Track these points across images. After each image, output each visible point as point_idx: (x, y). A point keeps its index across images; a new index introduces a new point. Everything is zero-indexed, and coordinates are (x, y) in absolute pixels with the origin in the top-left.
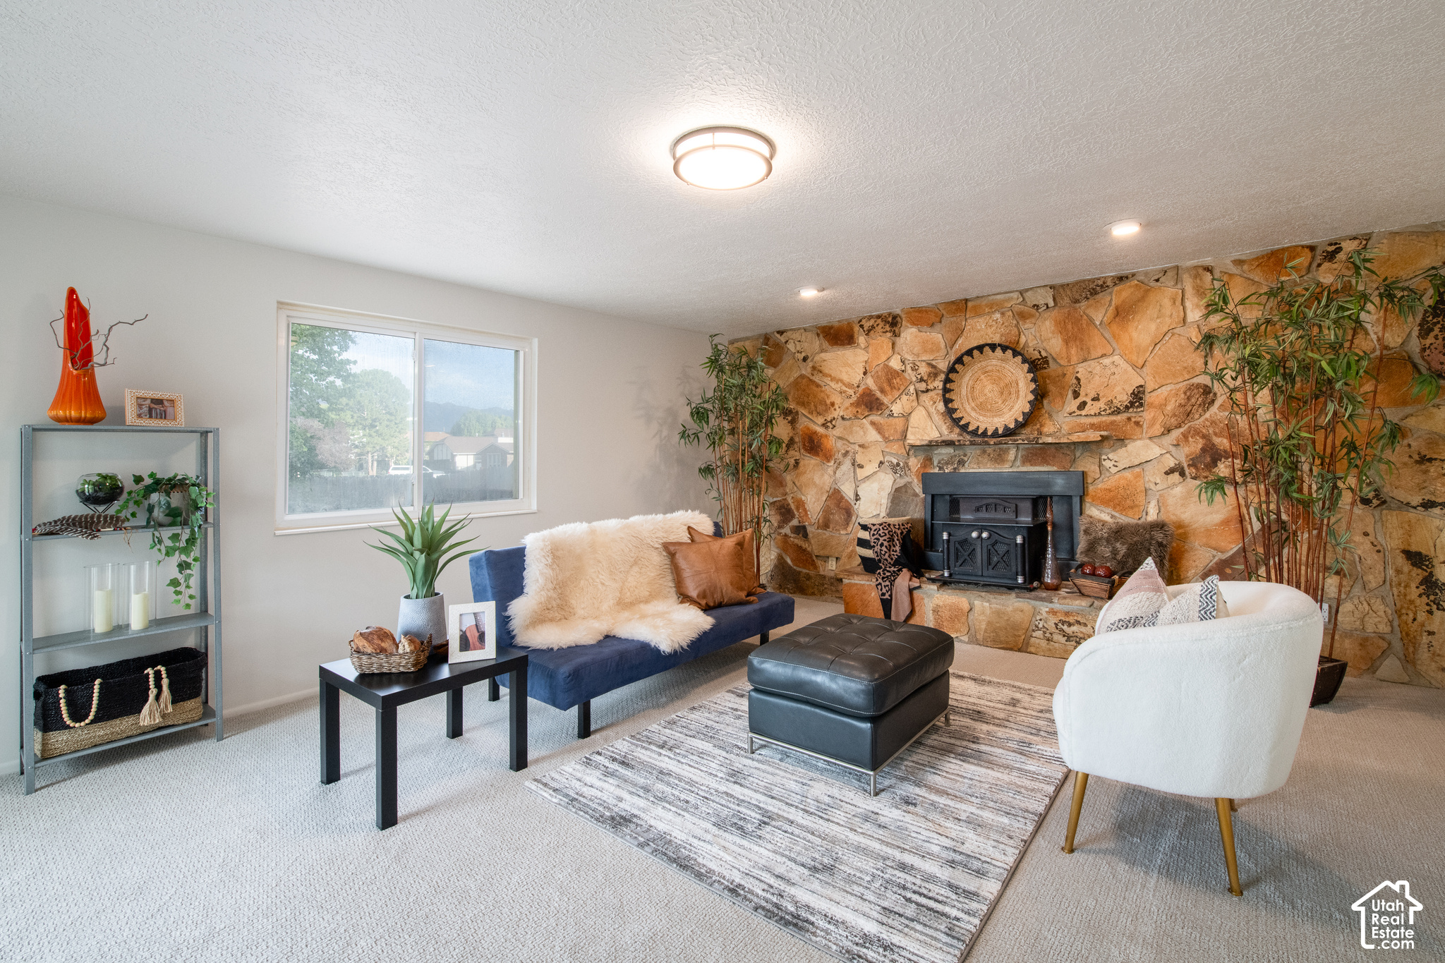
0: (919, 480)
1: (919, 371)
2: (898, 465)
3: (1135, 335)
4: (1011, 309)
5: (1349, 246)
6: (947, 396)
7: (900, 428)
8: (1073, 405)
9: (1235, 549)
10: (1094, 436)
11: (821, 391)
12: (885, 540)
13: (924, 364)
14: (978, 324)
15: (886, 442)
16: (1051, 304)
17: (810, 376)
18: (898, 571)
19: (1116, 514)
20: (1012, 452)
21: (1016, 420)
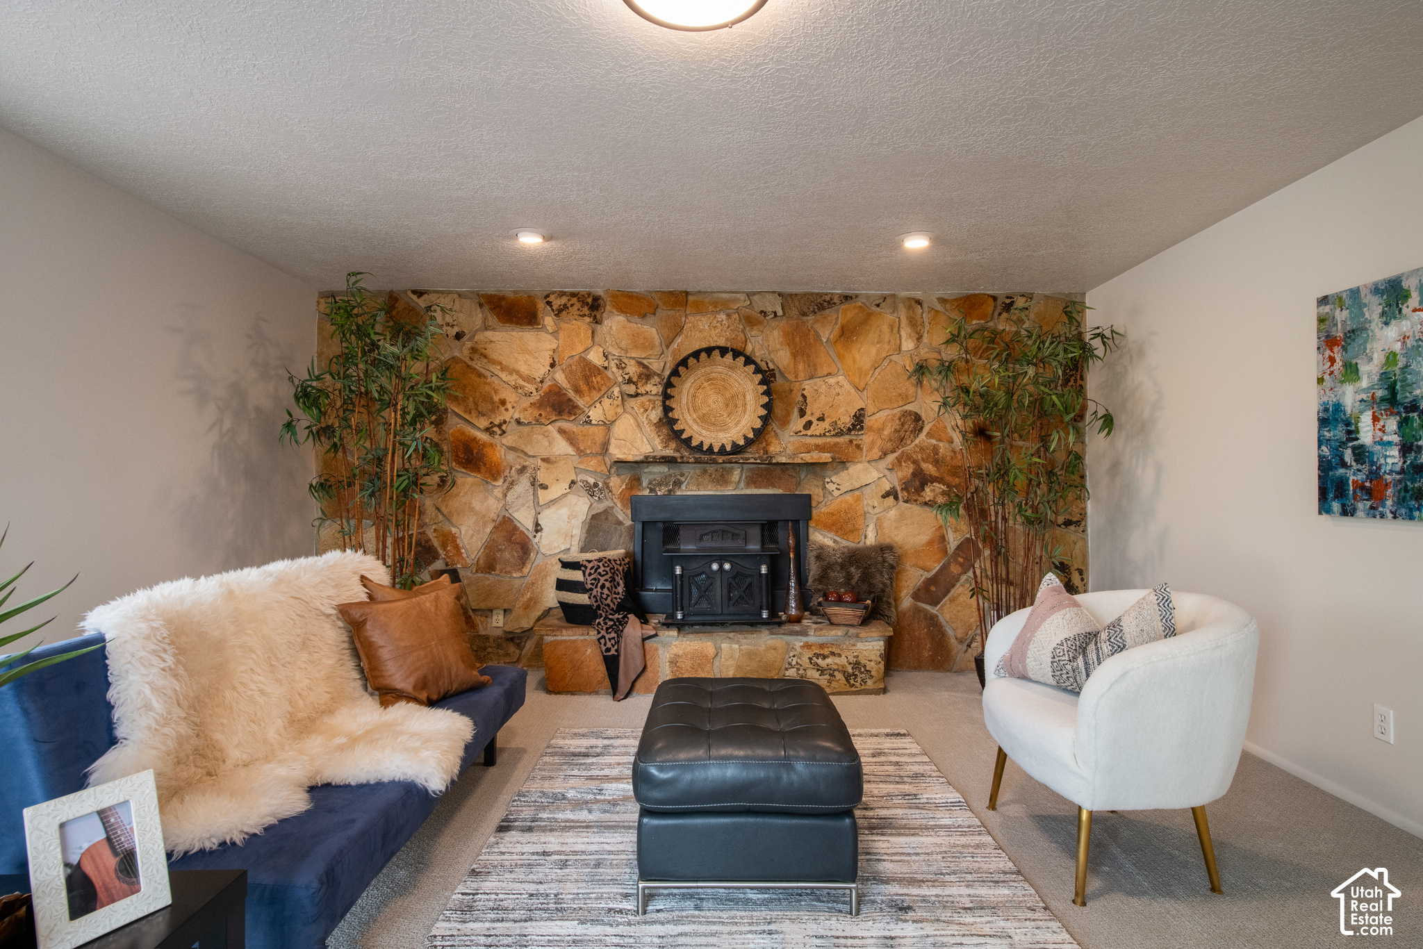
0: (624, 505)
1: (627, 370)
2: (596, 485)
3: (857, 357)
4: (737, 311)
5: (1020, 302)
6: (667, 403)
7: (600, 438)
8: (797, 424)
10: (826, 457)
11: (485, 383)
12: (606, 580)
13: (633, 362)
14: (700, 323)
15: (580, 457)
16: (780, 313)
17: (467, 360)
18: (623, 618)
19: (838, 539)
20: (736, 474)
21: (746, 438)
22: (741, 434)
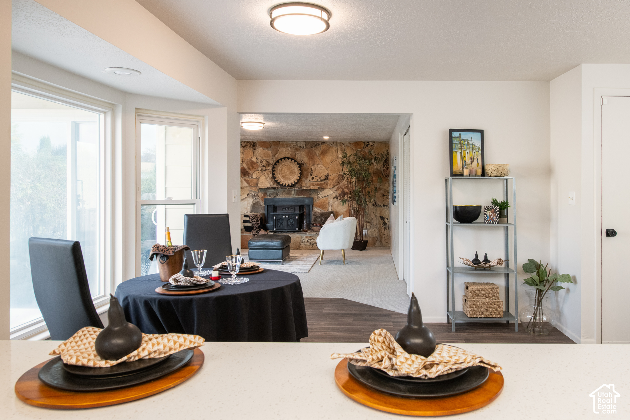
0: (262, 200)
1: (263, 163)
2: (255, 195)
3: (326, 159)
4: (293, 147)
5: (371, 144)
6: (273, 172)
7: (255, 182)
8: (310, 178)
10: (316, 187)
12: (255, 220)
13: (265, 161)
14: (283, 150)
15: (250, 187)
16: (305, 147)
18: (260, 230)
19: (321, 210)
20: (293, 192)
21: (295, 182)
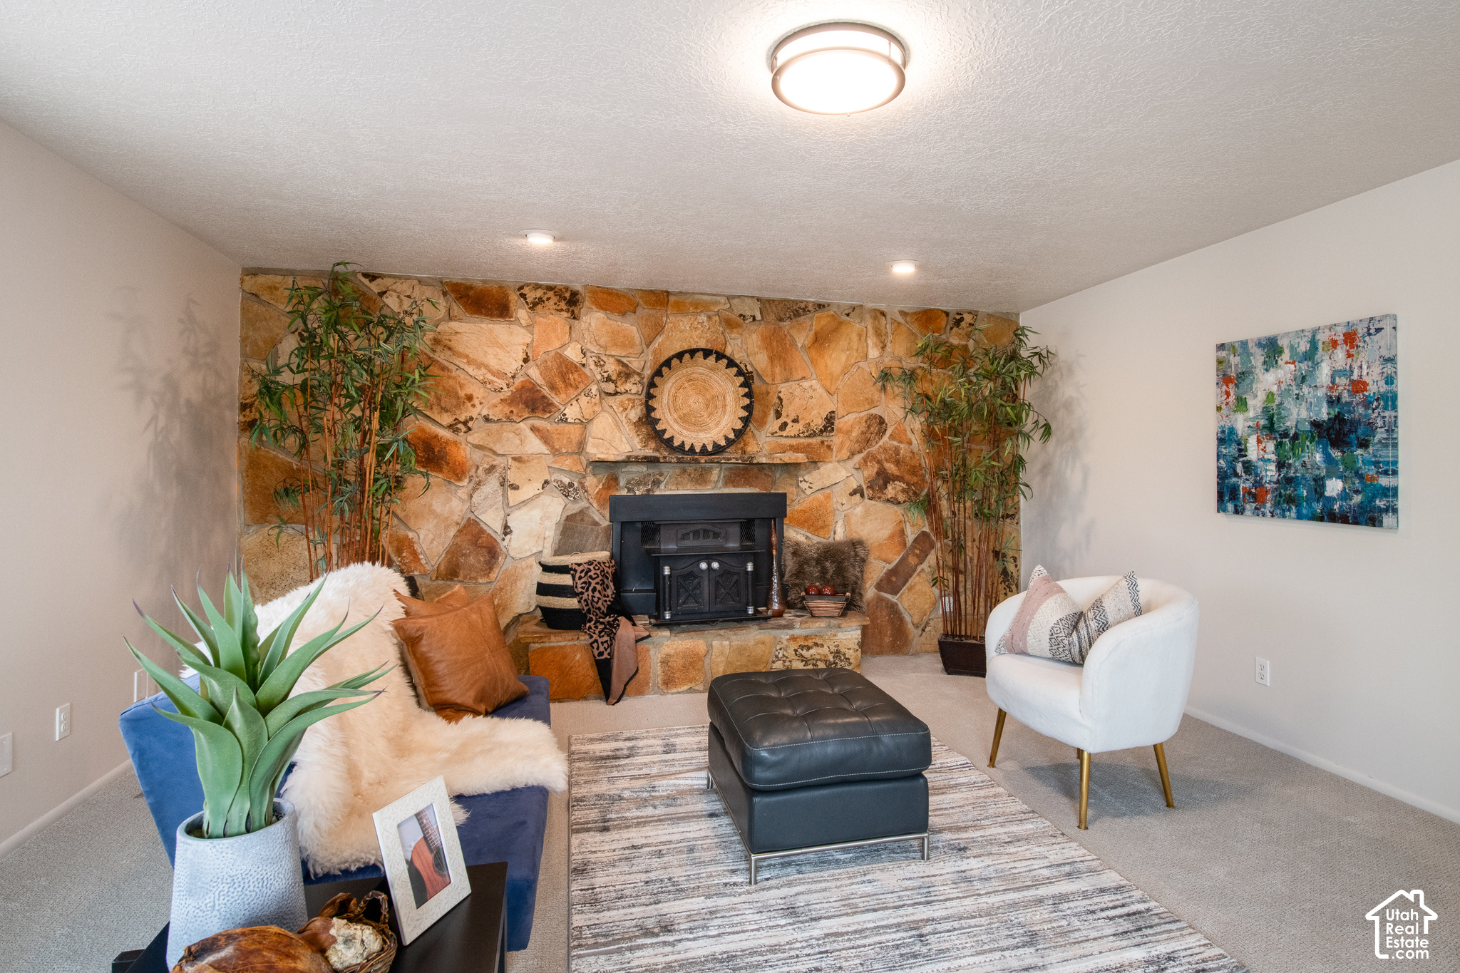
0: (601, 505)
1: (606, 368)
2: (571, 485)
3: (829, 362)
4: (718, 314)
5: (968, 318)
6: (648, 402)
7: (575, 437)
8: (773, 424)
9: (898, 560)
11: (449, 377)
12: (597, 583)
13: (612, 360)
14: (681, 324)
15: (554, 456)
16: (758, 317)
17: (428, 351)
18: (614, 621)
19: (810, 535)
20: (715, 474)
21: (726, 438)
22: (721, 434)
